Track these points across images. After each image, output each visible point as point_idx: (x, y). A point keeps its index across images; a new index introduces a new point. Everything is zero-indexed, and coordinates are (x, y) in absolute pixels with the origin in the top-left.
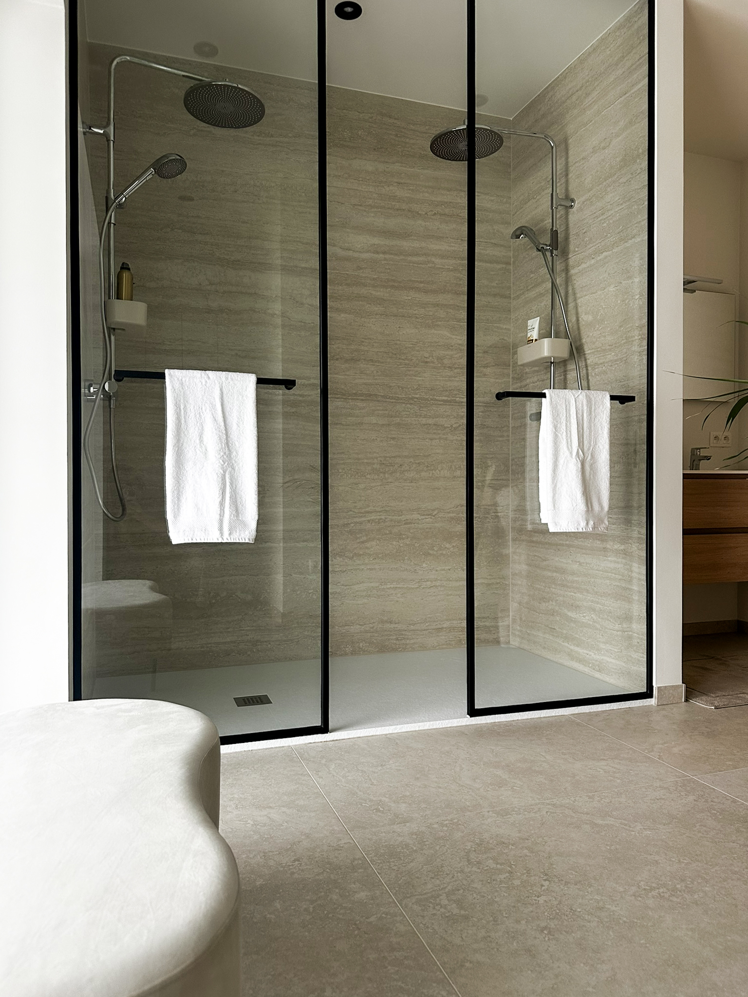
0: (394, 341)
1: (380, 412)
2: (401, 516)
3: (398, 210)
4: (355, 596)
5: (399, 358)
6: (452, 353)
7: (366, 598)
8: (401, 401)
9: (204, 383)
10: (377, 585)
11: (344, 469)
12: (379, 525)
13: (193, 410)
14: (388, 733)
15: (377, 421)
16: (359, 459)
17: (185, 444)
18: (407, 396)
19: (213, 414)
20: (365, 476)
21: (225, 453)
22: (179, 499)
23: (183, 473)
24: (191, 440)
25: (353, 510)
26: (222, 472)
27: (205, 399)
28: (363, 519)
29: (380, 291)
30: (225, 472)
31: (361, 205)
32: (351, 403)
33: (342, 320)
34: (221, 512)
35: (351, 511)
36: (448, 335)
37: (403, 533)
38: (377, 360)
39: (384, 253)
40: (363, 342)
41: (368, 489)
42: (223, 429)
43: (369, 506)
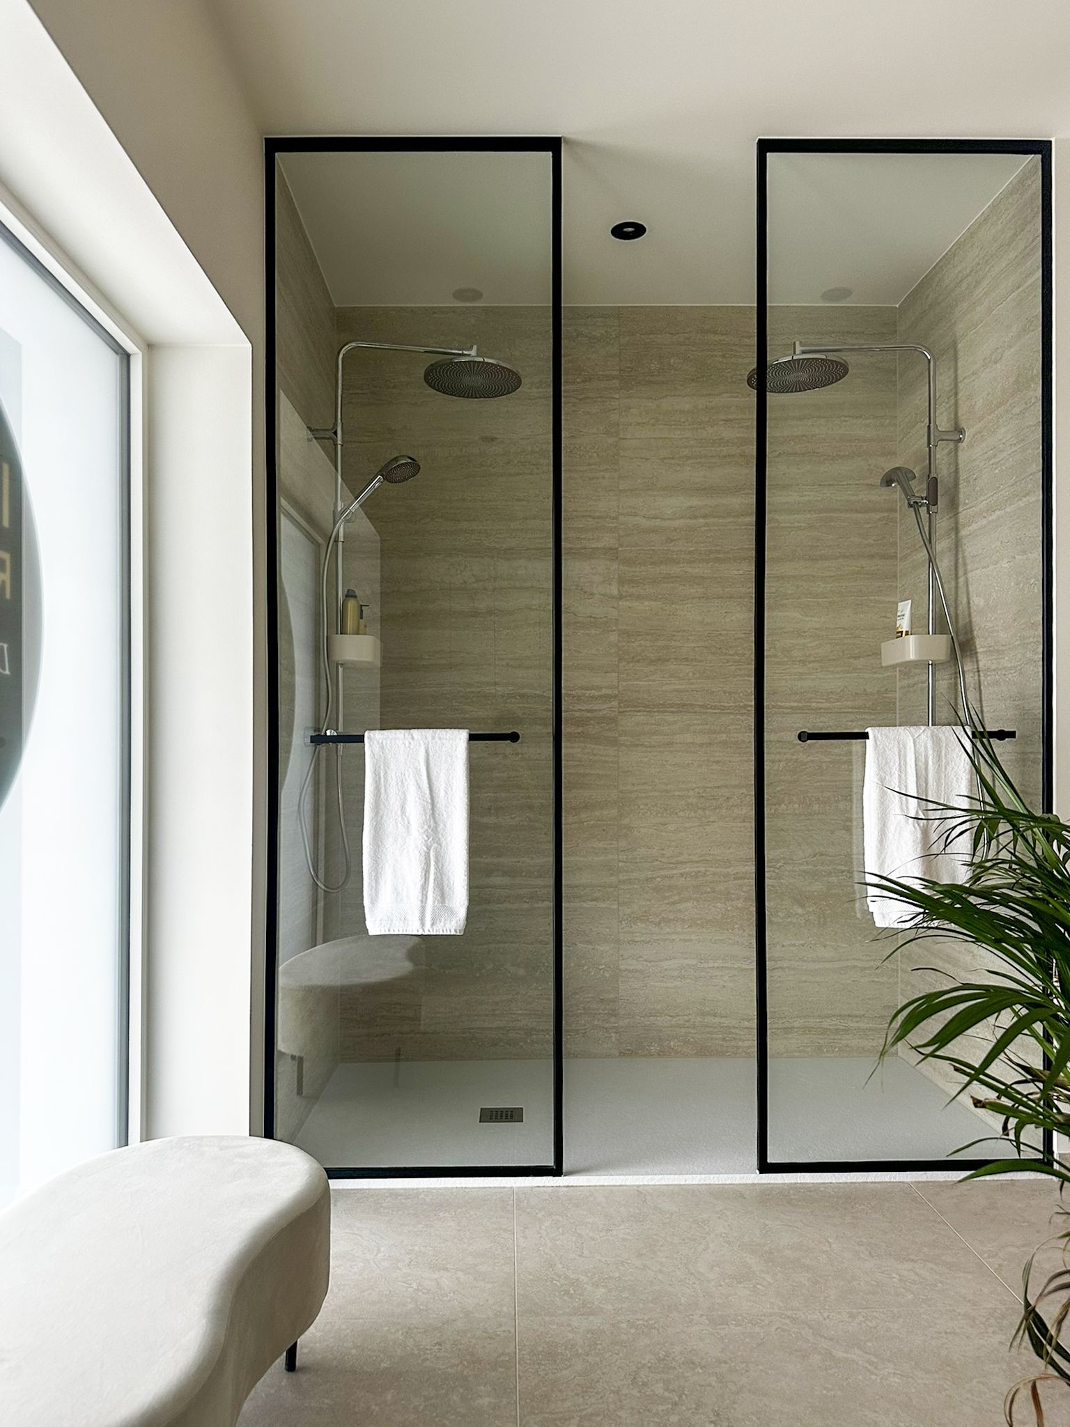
0: (718, 631)
1: (700, 727)
2: (730, 867)
3: (725, 457)
4: (663, 977)
5: (726, 654)
6: (805, 641)
7: (679, 979)
8: (729, 711)
9: (407, 745)
10: (694, 962)
11: (646, 804)
12: (697, 880)
13: (394, 778)
14: (641, 1183)
15: (694, 739)
16: (666, 791)
17: (385, 817)
18: (737, 704)
19: (417, 781)
20: (676, 814)
21: (429, 827)
22: (376, 881)
23: (382, 851)
24: (391, 812)
25: (660, 859)
26: (426, 849)
27: (408, 763)
28: (675, 872)
29: (698, 567)
30: (429, 849)
31: (673, 458)
32: (657, 717)
33: (646, 610)
34: (422, 897)
35: (657, 860)
36: (801, 617)
37: (733, 891)
38: (693, 657)
39: (705, 516)
40: (674, 636)
41: (680, 831)
42: (429, 798)
43: (682, 854)
